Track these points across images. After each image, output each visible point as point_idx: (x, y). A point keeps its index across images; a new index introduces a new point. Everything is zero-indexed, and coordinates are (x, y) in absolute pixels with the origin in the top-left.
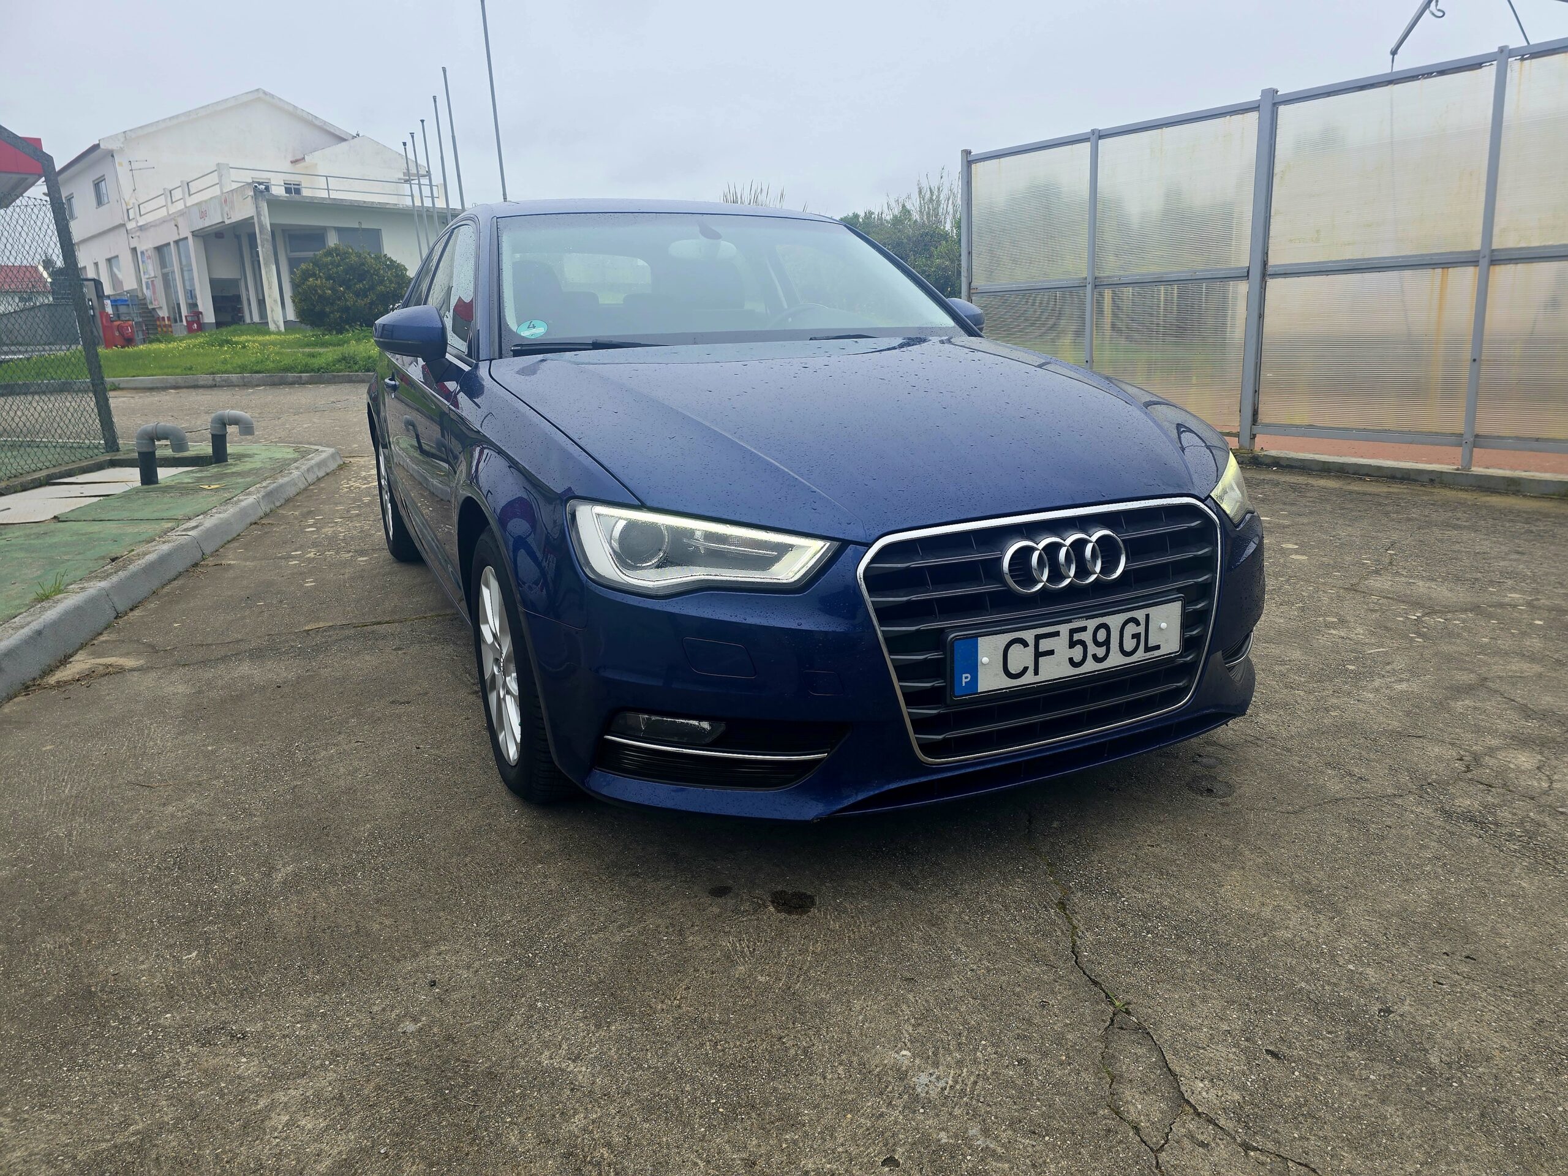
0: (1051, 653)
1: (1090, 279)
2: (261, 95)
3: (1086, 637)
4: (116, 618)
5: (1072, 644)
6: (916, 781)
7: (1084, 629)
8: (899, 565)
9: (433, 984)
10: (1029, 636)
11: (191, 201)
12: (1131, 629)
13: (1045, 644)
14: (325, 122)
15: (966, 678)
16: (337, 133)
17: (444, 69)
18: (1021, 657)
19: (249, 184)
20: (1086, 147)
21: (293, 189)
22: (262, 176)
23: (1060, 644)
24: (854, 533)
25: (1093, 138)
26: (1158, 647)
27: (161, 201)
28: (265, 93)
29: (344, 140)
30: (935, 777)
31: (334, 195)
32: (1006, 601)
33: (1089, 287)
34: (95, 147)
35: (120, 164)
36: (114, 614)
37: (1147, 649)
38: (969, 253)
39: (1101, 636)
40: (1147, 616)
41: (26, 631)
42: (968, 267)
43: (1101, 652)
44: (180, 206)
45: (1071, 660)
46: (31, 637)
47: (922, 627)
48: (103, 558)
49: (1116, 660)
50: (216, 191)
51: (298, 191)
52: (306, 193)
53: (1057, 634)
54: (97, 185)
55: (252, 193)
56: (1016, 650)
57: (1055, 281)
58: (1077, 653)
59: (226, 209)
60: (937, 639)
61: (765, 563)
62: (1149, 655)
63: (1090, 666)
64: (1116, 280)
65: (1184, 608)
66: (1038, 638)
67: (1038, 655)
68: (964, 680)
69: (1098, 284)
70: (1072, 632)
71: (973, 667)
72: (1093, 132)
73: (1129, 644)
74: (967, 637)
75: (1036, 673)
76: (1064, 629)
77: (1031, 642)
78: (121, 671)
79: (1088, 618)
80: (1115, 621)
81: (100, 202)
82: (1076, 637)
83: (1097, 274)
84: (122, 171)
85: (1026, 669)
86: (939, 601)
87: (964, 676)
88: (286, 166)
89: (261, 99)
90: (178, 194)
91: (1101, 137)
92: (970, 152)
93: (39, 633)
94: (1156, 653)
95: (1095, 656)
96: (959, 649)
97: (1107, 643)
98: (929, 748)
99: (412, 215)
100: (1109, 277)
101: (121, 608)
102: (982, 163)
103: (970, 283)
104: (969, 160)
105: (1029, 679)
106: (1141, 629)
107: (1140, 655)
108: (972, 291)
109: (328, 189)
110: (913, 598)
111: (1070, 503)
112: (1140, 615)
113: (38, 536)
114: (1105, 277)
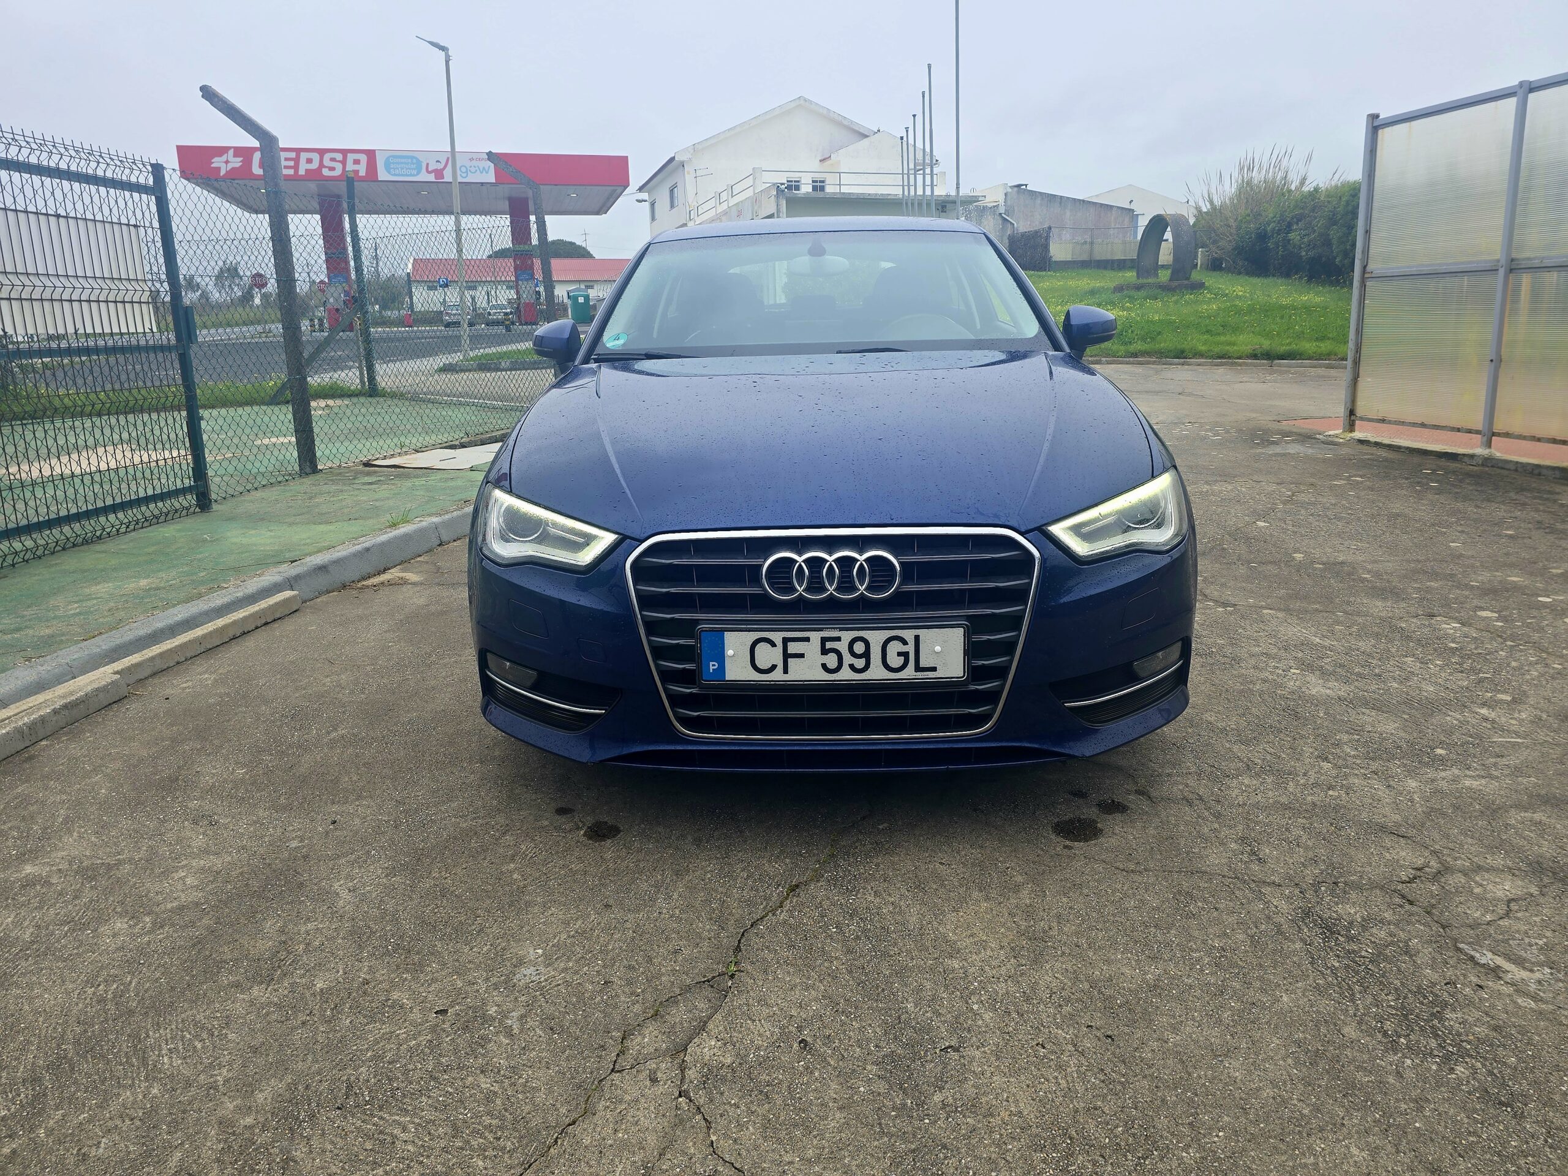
0: (802, 656)
1: (1503, 262)
2: (802, 102)
3: (842, 646)
4: (439, 545)
5: (825, 651)
6: (672, 747)
7: (838, 639)
8: (663, 561)
9: (334, 822)
10: (777, 637)
11: (733, 201)
12: (894, 647)
13: (793, 648)
14: (852, 122)
15: (713, 666)
16: (861, 131)
17: (929, 66)
18: (768, 656)
19: (774, 184)
20: (1511, 103)
21: (819, 186)
22: (794, 176)
23: (812, 649)
24: (634, 531)
25: (1521, 92)
26: (934, 669)
27: (712, 203)
28: (805, 100)
29: (866, 136)
30: (690, 748)
31: (844, 190)
32: (763, 604)
33: (1502, 272)
34: (672, 159)
35: (688, 173)
36: (438, 542)
37: (918, 668)
38: (1367, 232)
39: (859, 648)
40: (917, 638)
41: (358, 548)
42: (1364, 248)
43: (860, 663)
44: (724, 206)
45: (824, 666)
46: (360, 552)
47: (676, 616)
48: (459, 501)
49: (876, 673)
50: (749, 193)
51: (822, 189)
52: (829, 189)
53: (807, 639)
54: (672, 191)
55: (775, 193)
56: (762, 649)
57: (1463, 263)
58: (832, 660)
59: (756, 208)
60: (688, 628)
61: (577, 547)
62: (920, 675)
63: (846, 674)
64: (1536, 263)
65: (967, 636)
66: (786, 641)
67: (786, 656)
68: (711, 668)
69: (1513, 267)
70: (824, 640)
71: (721, 658)
72: (1521, 84)
73: (895, 661)
74: (712, 630)
75: (786, 671)
76: (815, 637)
77: (779, 643)
78: (403, 582)
79: (841, 629)
80: (876, 638)
81: (672, 206)
82: (829, 645)
83: (1514, 255)
84: (689, 178)
85: (774, 667)
86: (701, 596)
87: (711, 663)
88: (815, 165)
89: (802, 105)
90: (724, 196)
91: (1532, 90)
92: (1377, 116)
93: (367, 550)
94: (931, 674)
95: (852, 667)
96: (706, 639)
97: (866, 655)
98: (687, 722)
99: (901, 204)
100: (1529, 259)
101: (445, 538)
102: (1390, 128)
103: (1365, 267)
104: (1376, 125)
105: (777, 676)
106: (910, 648)
107: (909, 673)
108: (1366, 276)
109: (840, 185)
110: (673, 590)
111: (850, 522)
112: (909, 635)
113: (447, 480)
114: (1524, 259)
